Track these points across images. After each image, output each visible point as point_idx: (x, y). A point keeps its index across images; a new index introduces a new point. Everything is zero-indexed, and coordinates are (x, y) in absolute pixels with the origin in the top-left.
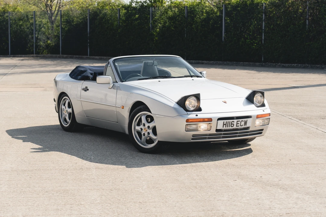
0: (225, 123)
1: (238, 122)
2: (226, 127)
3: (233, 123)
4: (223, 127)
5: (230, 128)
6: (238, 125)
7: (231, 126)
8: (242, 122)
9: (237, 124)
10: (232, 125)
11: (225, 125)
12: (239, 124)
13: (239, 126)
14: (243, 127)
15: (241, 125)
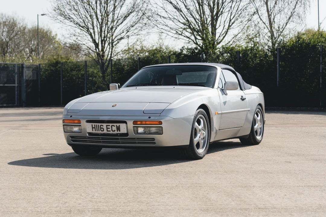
0: (94, 126)
1: (108, 127)
2: (95, 131)
3: (102, 127)
4: (93, 130)
5: (100, 132)
6: (108, 130)
7: (101, 131)
8: (113, 127)
9: (107, 128)
10: (102, 129)
11: (94, 128)
12: (109, 128)
13: (110, 131)
14: (116, 132)
15: (113, 130)
